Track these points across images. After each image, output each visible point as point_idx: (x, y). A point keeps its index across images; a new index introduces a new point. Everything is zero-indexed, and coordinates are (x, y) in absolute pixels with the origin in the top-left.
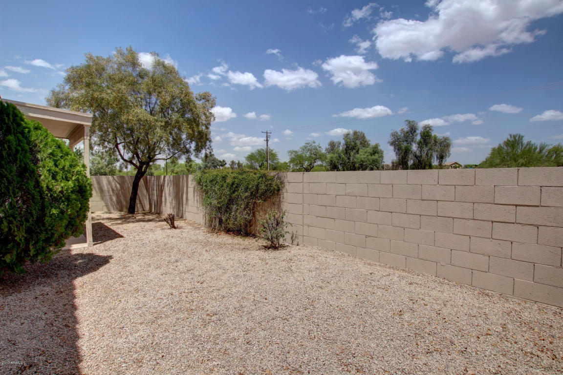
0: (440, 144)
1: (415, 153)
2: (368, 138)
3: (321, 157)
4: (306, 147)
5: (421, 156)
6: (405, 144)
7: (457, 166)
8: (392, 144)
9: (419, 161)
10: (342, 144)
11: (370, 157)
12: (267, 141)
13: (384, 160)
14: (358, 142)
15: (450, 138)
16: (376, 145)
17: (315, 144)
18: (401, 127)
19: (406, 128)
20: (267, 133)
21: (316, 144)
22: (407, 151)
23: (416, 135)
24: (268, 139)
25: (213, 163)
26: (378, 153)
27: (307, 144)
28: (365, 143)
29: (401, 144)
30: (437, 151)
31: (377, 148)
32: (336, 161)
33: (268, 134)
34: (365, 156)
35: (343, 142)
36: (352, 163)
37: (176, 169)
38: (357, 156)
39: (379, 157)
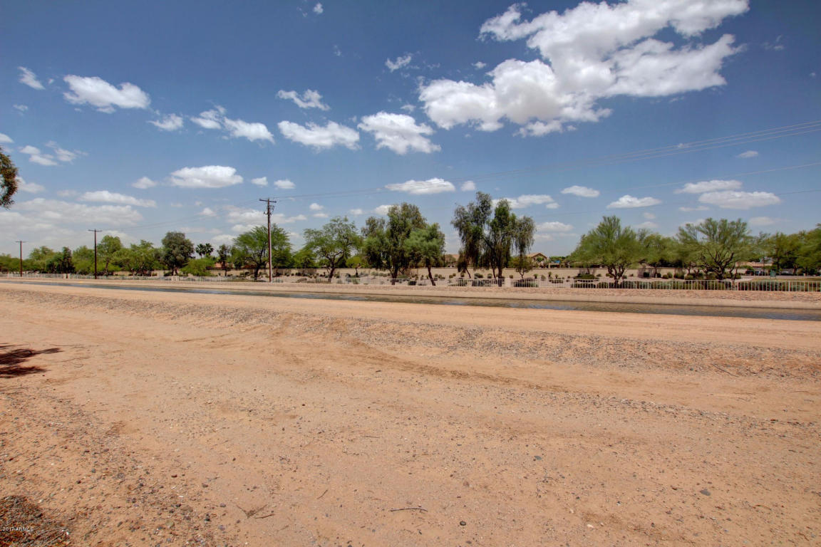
0: (520, 225)
1: (487, 238)
2: (423, 214)
3: (356, 242)
4: (332, 226)
5: (496, 243)
6: (475, 225)
7: (542, 257)
8: (458, 225)
9: (493, 250)
10: (386, 224)
11: (425, 243)
12: (269, 214)
13: (445, 248)
14: (409, 221)
15: (533, 219)
16: (435, 225)
17: (347, 223)
18: (468, 202)
19: (477, 204)
20: (269, 201)
21: (349, 223)
22: (477, 235)
23: (489, 214)
24: (271, 211)
25: (182, 249)
26: (436, 238)
27: (335, 221)
28: (418, 222)
29: (469, 226)
30: (516, 236)
31: (436, 230)
32: (377, 249)
33: (271, 204)
34: (418, 242)
35: (387, 219)
36: (400, 251)
37: (115, 257)
38: (407, 241)
39: (438, 244)
